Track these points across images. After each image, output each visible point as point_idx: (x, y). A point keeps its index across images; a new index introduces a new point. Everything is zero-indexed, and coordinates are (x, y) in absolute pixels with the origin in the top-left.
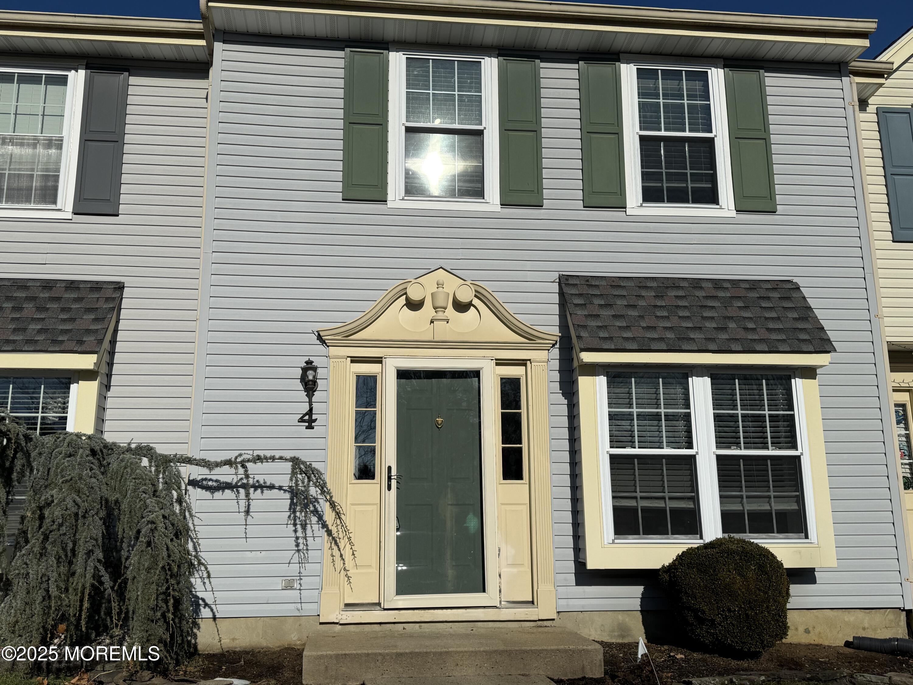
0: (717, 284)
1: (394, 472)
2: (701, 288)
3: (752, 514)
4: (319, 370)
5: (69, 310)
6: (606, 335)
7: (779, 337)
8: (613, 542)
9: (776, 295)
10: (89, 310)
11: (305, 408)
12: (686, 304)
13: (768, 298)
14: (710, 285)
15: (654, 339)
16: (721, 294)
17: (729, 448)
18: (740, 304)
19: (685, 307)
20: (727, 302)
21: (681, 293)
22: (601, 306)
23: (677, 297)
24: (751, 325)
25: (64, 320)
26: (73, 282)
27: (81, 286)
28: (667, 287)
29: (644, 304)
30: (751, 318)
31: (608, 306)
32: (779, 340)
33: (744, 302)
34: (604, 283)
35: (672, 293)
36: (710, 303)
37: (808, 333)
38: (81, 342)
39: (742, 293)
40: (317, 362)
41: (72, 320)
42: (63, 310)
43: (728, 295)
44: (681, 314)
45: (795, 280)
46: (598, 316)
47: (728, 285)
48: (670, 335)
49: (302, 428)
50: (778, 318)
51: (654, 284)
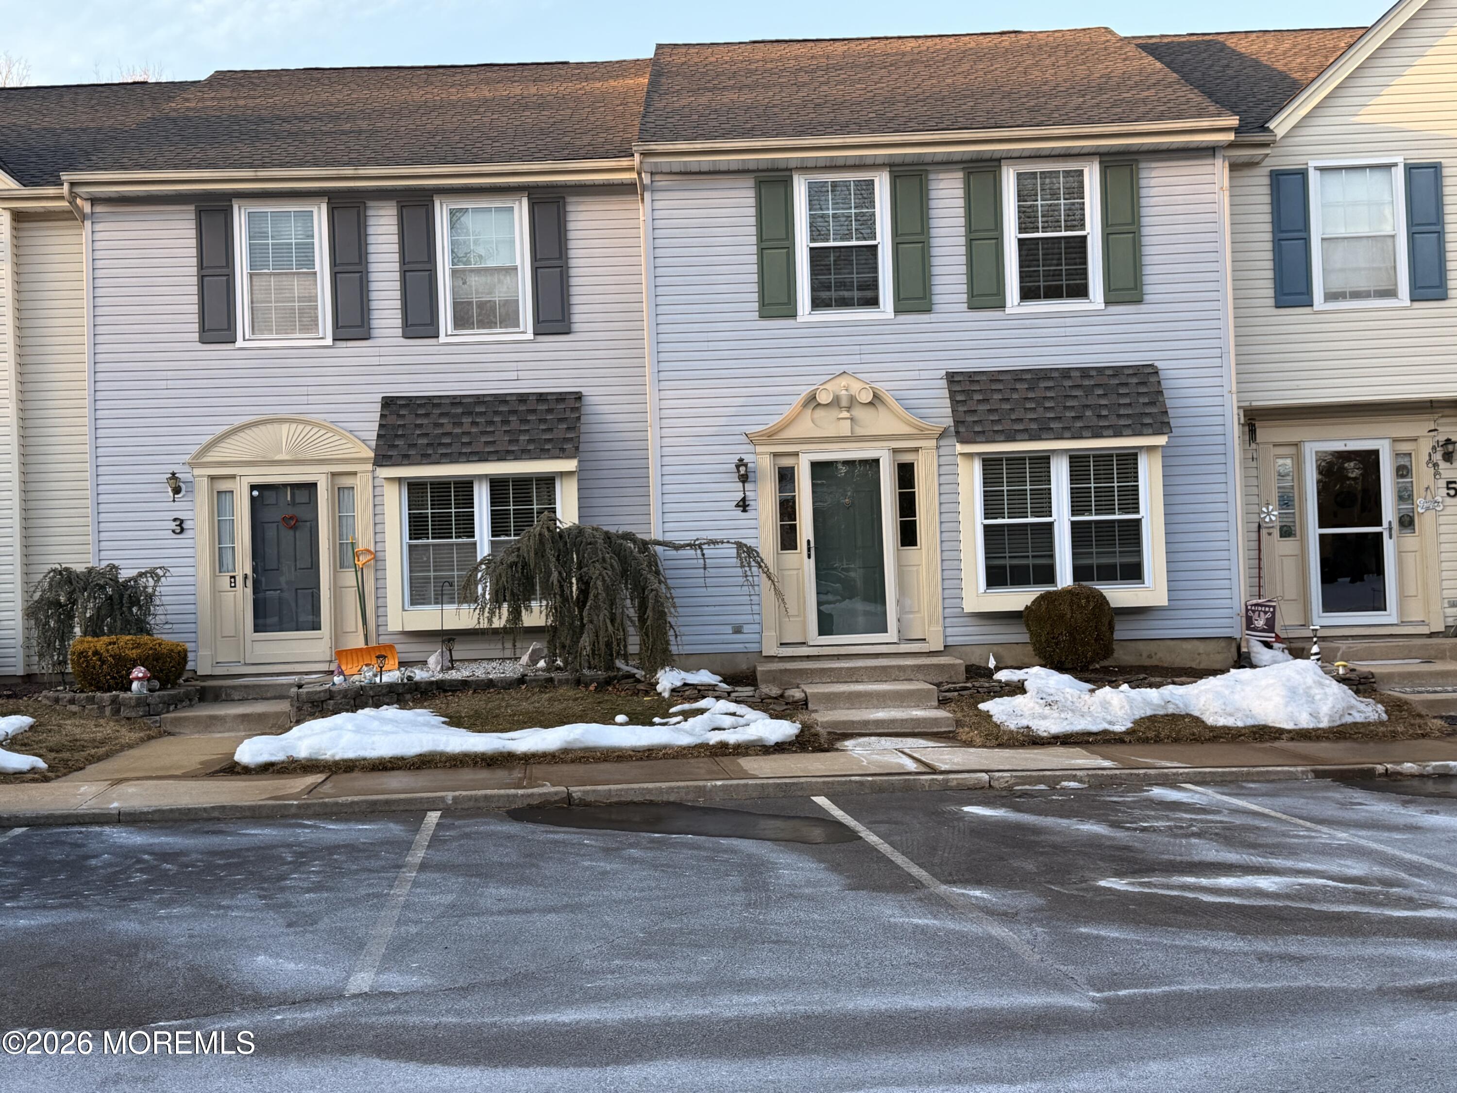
0: (1085, 372)
1: (812, 544)
2: (1070, 377)
3: (1099, 567)
4: (749, 465)
5: (545, 421)
6: (980, 429)
7: (1126, 423)
8: (985, 592)
9: (1134, 380)
10: (561, 420)
11: (741, 495)
12: (1053, 395)
13: (1127, 384)
14: (1078, 374)
15: (1019, 431)
16: (1086, 382)
17: (1083, 515)
18: (1100, 392)
19: (1052, 398)
20: (1089, 391)
21: (1051, 384)
22: (979, 401)
23: (1046, 388)
24: (1104, 412)
25: (544, 430)
26: (541, 394)
27: (549, 397)
28: (1039, 379)
29: (1017, 397)
30: (1106, 405)
31: (985, 401)
32: (1124, 426)
33: (1104, 390)
34: (984, 378)
35: (1043, 384)
36: (1075, 393)
37: (1153, 417)
38: (563, 450)
39: (1104, 380)
40: (747, 458)
41: (550, 430)
42: (540, 421)
43: (1092, 383)
44: (1048, 405)
45: (1156, 364)
46: (976, 411)
47: (1094, 373)
48: (1034, 426)
49: (739, 513)
50: (1130, 404)
51: (1028, 376)
